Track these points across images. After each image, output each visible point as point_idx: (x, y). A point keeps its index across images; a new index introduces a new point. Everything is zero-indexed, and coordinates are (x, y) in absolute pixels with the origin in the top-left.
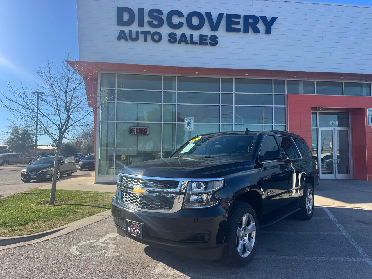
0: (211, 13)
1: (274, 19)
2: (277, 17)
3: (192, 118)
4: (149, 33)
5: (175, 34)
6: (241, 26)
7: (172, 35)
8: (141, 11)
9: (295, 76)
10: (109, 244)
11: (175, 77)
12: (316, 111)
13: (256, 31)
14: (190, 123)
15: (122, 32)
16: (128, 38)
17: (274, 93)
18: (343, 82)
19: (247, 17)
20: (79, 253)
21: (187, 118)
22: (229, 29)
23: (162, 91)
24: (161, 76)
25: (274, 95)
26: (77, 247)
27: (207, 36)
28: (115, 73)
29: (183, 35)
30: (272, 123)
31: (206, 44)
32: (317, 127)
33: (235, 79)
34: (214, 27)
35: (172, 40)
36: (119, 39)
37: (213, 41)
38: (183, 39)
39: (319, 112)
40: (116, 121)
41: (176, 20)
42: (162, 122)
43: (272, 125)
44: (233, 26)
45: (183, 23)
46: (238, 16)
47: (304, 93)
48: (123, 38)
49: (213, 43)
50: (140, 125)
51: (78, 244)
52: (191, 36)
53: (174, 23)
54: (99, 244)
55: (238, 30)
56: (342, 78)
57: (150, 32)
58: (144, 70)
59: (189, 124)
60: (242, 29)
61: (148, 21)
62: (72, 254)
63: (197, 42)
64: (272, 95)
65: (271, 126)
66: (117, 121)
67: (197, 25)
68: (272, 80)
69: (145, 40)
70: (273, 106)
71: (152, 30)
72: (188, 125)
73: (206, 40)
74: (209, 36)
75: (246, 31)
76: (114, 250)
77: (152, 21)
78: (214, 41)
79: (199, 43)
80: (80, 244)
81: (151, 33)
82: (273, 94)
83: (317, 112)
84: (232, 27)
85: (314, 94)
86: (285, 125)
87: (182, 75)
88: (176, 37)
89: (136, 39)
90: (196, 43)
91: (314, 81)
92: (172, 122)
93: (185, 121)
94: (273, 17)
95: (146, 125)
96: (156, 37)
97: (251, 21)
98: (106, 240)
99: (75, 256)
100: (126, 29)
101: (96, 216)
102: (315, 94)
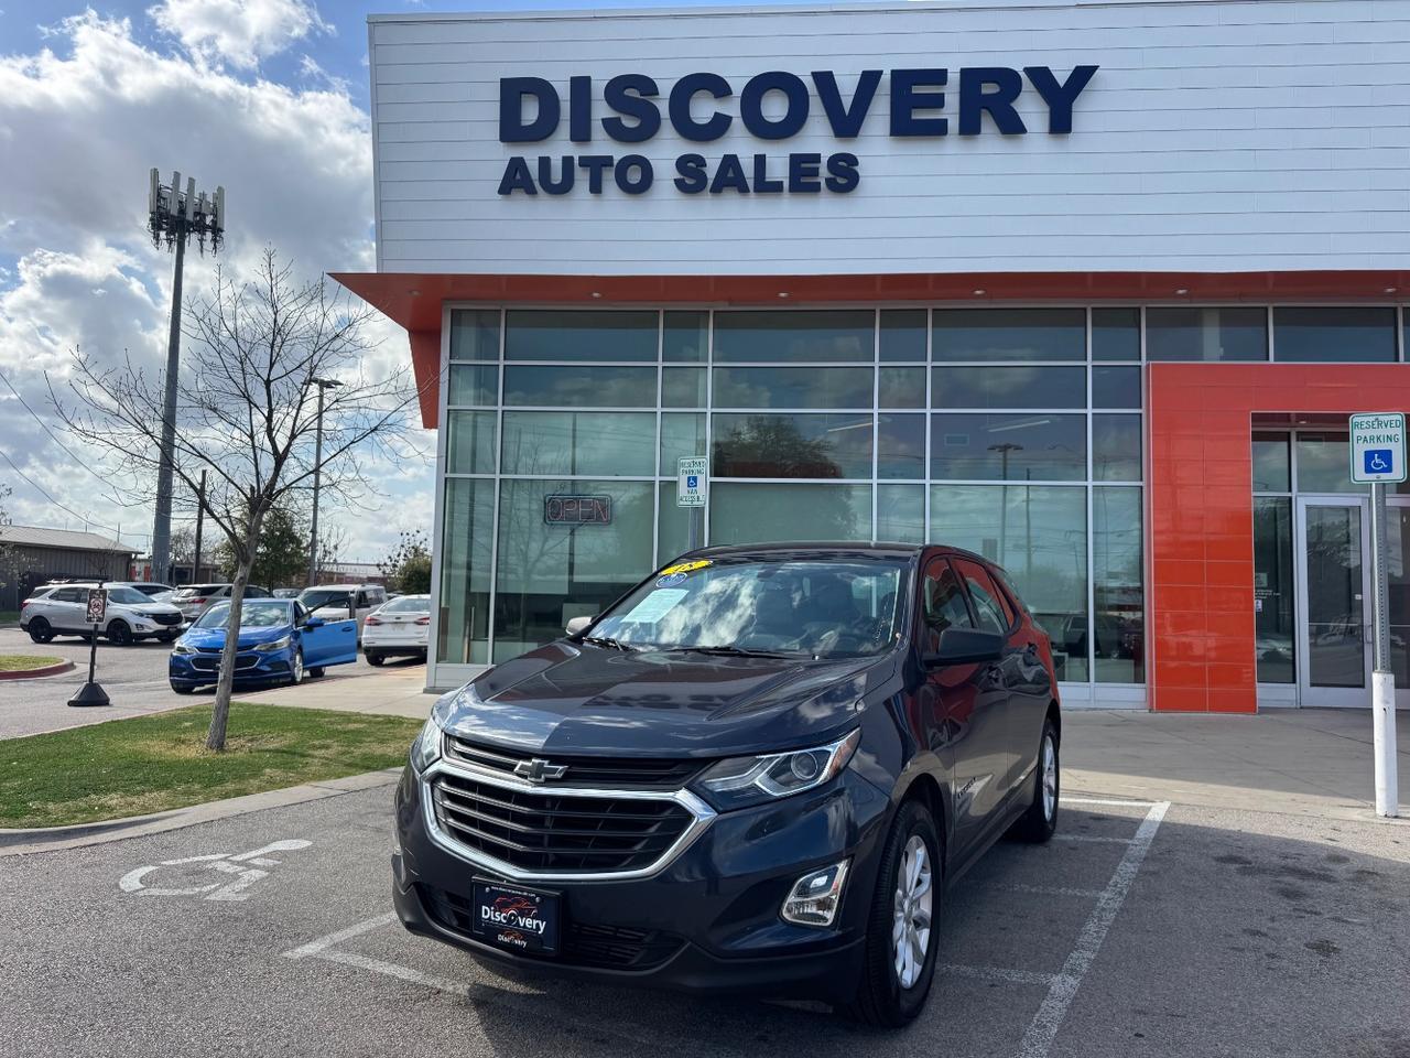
0: (831, 72)
1: (1083, 75)
2: (1096, 68)
3: (706, 460)
4: (607, 161)
5: (700, 161)
6: (951, 112)
7: (691, 164)
8: (581, 86)
9: (1181, 292)
10: (256, 867)
11: (708, 312)
12: (1287, 430)
13: (1012, 126)
14: (695, 479)
15: (517, 166)
16: (537, 184)
17: (1093, 359)
18: (1395, 309)
19: (971, 77)
20: (140, 887)
21: (687, 460)
22: (903, 127)
23: (660, 364)
24: (658, 311)
25: (1093, 366)
26: (151, 868)
27: (816, 158)
28: (498, 308)
29: (730, 162)
30: (1086, 480)
31: (815, 188)
32: (1289, 494)
33: (934, 310)
34: (847, 124)
35: (689, 181)
36: (505, 189)
37: (841, 176)
38: (731, 174)
39: (1298, 433)
40: (498, 476)
41: (703, 110)
42: (657, 478)
43: (1086, 487)
44: (920, 115)
45: (729, 119)
46: (939, 76)
47: (1222, 359)
48: (518, 185)
49: (841, 181)
50: (580, 489)
51: (163, 863)
52: (760, 161)
53: (695, 121)
54: (223, 866)
55: (938, 129)
56: (1389, 290)
57: (612, 157)
58: (596, 295)
59: (692, 482)
60: (953, 123)
61: (603, 120)
62: (118, 888)
63: (782, 182)
64: (1086, 367)
65: (1083, 490)
66: (503, 476)
67: (781, 119)
68: (1085, 309)
69: (596, 188)
70: (1090, 411)
71: (618, 152)
72: (689, 486)
73: (815, 172)
74: (824, 160)
75: (970, 128)
76: (246, 885)
77: (619, 119)
78: (845, 176)
79: (786, 185)
80: (171, 862)
81: (615, 163)
82: (1089, 363)
83: (1289, 433)
84: (913, 117)
85: (1268, 359)
86: (1141, 487)
87: (730, 305)
88: (704, 169)
89: (565, 188)
90: (776, 188)
91: (1266, 309)
93: (681, 470)
94: (1077, 67)
96: (634, 176)
97: (989, 89)
98: (255, 858)
99: (122, 892)
100: (531, 155)
101: (309, 788)
102: (1272, 361)
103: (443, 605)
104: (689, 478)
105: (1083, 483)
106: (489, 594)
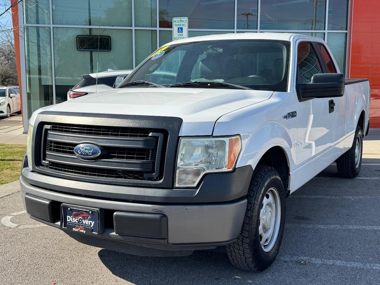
3: (186, 19)
14: (182, 29)
20: (16, 225)
21: (177, 19)
26: (11, 217)
30: (325, 30)
40: (51, 26)
42: (133, 28)
43: (325, 33)
50: (94, 33)
51: (11, 214)
62: (5, 226)
65: (323, 34)
66: (54, 26)
72: (178, 32)
80: (15, 214)
86: (346, 33)
92: (152, 27)
93: (174, 24)
95: (105, 33)
99: (10, 228)
103: (28, 92)
104: (178, 28)
105: (323, 31)
106: (52, 86)
